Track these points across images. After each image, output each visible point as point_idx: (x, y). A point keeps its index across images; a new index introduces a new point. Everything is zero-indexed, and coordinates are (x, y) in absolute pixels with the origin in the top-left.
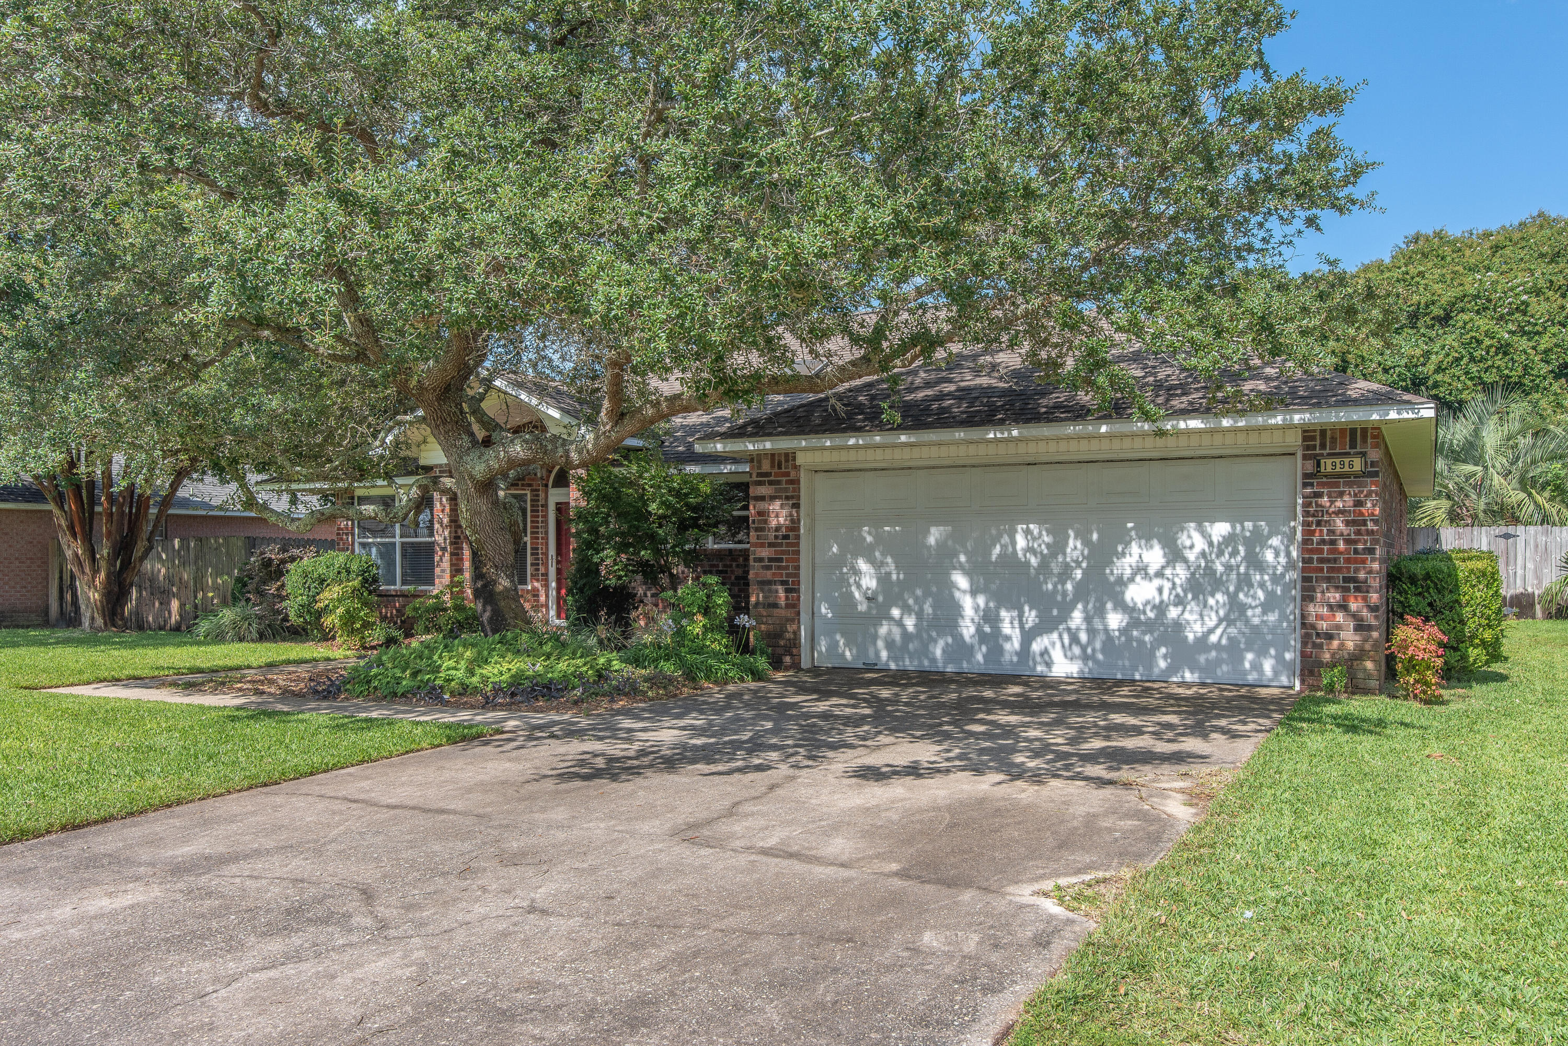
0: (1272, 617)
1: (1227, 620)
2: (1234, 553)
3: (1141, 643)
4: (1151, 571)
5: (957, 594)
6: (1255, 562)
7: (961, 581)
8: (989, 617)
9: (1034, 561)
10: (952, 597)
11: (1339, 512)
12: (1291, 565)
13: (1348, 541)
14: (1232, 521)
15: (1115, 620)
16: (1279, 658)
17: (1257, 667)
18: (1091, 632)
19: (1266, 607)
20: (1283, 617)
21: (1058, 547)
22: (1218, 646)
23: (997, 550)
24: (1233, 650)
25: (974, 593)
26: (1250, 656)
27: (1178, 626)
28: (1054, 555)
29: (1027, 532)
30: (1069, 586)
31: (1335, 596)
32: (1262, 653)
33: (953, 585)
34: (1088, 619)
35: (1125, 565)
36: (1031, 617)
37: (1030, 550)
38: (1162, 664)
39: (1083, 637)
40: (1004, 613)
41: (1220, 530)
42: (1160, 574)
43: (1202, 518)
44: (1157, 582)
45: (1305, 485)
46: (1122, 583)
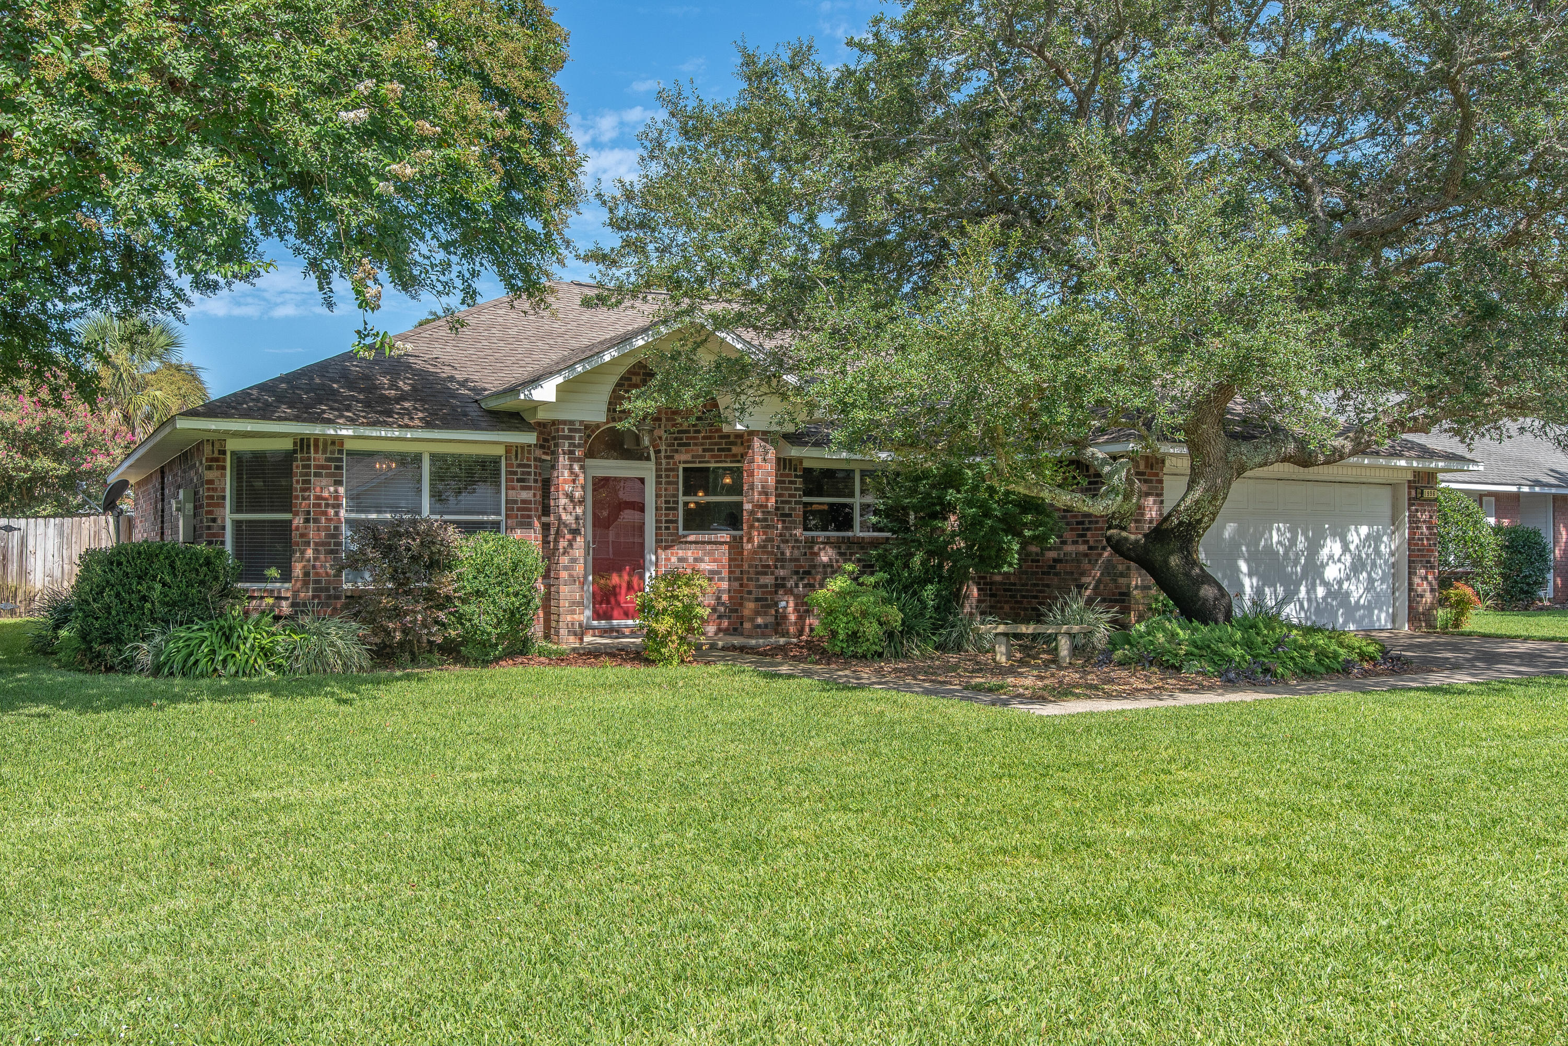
0: (1384, 587)
1: (1367, 590)
2: (1369, 546)
3: (1332, 606)
4: (1336, 558)
5: (1241, 576)
6: (1377, 552)
7: (1243, 566)
8: (1259, 592)
9: (1281, 551)
10: (1238, 578)
11: (1424, 522)
12: (1392, 554)
13: (1428, 539)
14: (1370, 525)
15: (1321, 592)
16: (1387, 612)
17: (1379, 619)
18: (1309, 600)
19: (1383, 580)
20: (1388, 586)
21: (1293, 541)
22: (1363, 607)
23: (1262, 543)
24: (1369, 608)
25: (1250, 575)
26: (1376, 612)
27: (1348, 594)
28: (1291, 546)
29: (1278, 529)
30: (1299, 569)
31: (1423, 571)
32: (1381, 610)
33: (1238, 570)
34: (1308, 592)
35: (1324, 553)
36: (1280, 590)
37: (1279, 542)
38: (1341, 620)
39: (1306, 605)
40: (1267, 590)
41: (1364, 530)
42: (1339, 560)
43: (1358, 524)
44: (1339, 565)
45: (1410, 505)
46: (1323, 566)
